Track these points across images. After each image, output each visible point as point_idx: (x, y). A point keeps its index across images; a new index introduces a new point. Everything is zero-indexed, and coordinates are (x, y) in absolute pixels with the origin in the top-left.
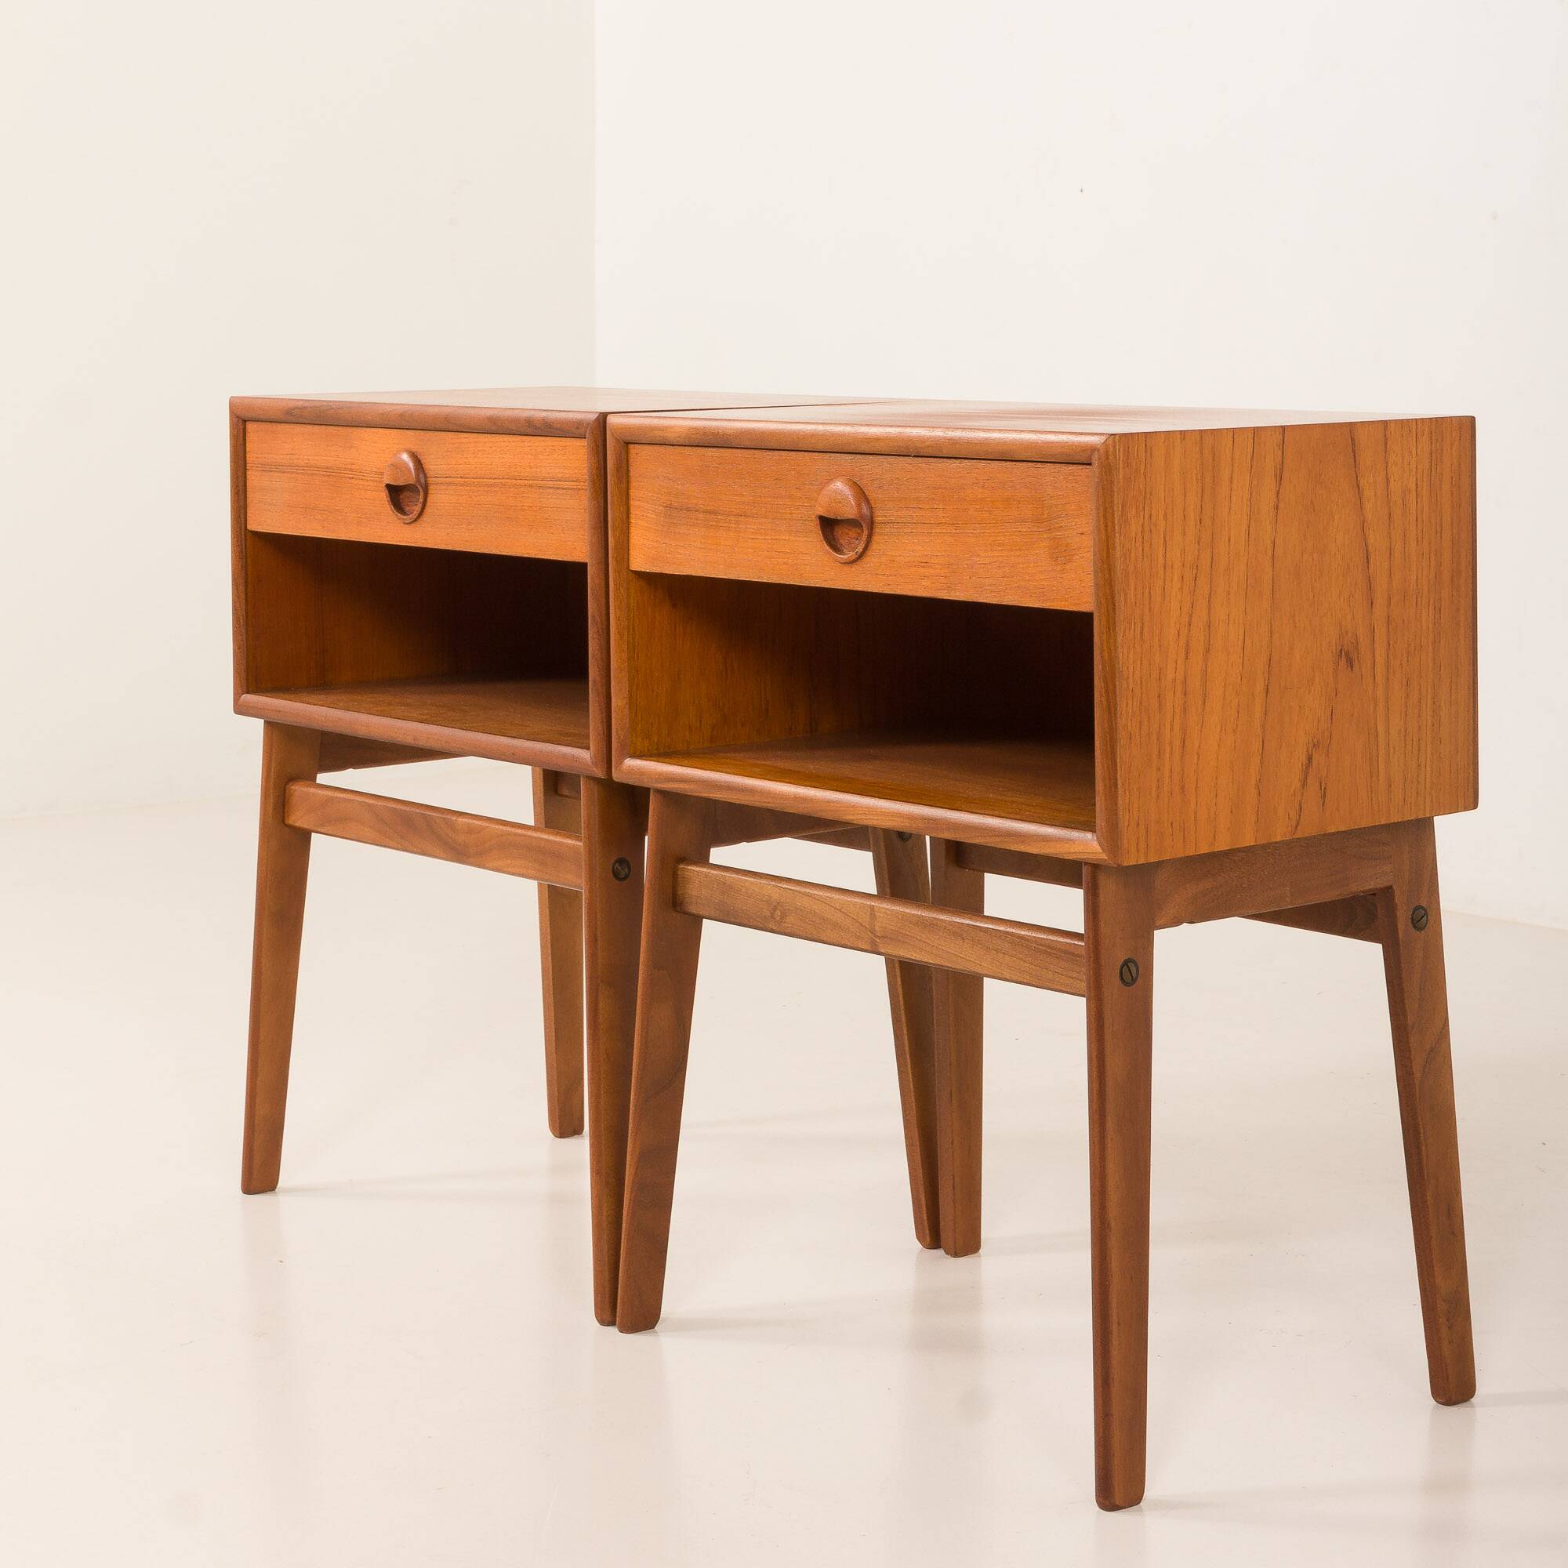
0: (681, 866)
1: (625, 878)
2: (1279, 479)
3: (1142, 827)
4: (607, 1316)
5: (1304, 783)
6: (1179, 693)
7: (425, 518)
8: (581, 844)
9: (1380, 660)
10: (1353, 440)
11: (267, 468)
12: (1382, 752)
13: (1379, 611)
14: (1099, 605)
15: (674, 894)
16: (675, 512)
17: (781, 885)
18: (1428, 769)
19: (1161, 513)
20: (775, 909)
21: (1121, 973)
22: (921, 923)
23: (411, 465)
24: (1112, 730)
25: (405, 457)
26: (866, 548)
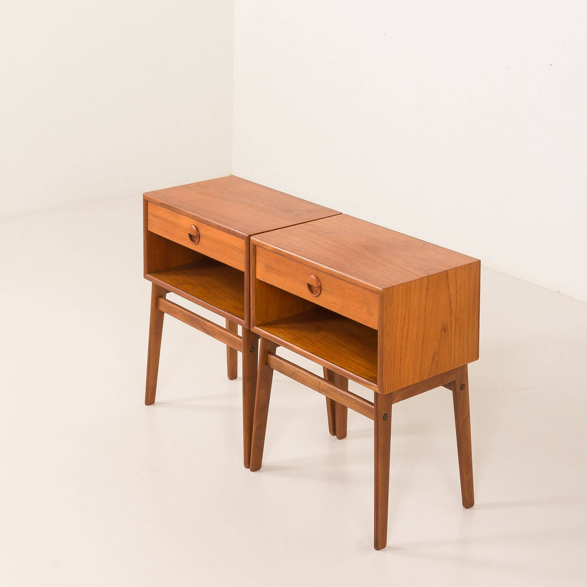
0: (269, 355)
1: (253, 352)
2: (427, 289)
3: (389, 384)
4: (247, 466)
5: (432, 364)
6: (400, 348)
7: (199, 244)
8: (242, 340)
9: (453, 328)
10: (447, 274)
11: (154, 216)
12: (453, 352)
13: (453, 316)
14: (379, 328)
15: (267, 362)
16: (268, 268)
17: (295, 368)
18: (466, 352)
19: (396, 306)
20: (294, 374)
21: (383, 417)
22: (332, 389)
23: (195, 229)
24: (382, 361)
25: (193, 227)
26: (320, 294)
